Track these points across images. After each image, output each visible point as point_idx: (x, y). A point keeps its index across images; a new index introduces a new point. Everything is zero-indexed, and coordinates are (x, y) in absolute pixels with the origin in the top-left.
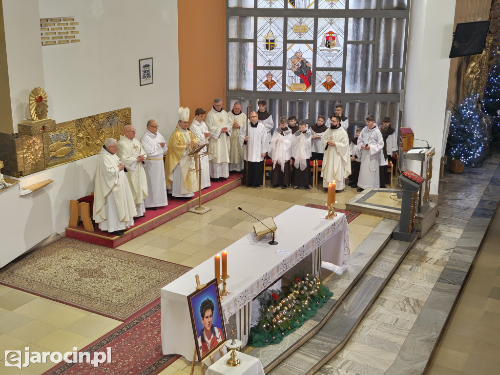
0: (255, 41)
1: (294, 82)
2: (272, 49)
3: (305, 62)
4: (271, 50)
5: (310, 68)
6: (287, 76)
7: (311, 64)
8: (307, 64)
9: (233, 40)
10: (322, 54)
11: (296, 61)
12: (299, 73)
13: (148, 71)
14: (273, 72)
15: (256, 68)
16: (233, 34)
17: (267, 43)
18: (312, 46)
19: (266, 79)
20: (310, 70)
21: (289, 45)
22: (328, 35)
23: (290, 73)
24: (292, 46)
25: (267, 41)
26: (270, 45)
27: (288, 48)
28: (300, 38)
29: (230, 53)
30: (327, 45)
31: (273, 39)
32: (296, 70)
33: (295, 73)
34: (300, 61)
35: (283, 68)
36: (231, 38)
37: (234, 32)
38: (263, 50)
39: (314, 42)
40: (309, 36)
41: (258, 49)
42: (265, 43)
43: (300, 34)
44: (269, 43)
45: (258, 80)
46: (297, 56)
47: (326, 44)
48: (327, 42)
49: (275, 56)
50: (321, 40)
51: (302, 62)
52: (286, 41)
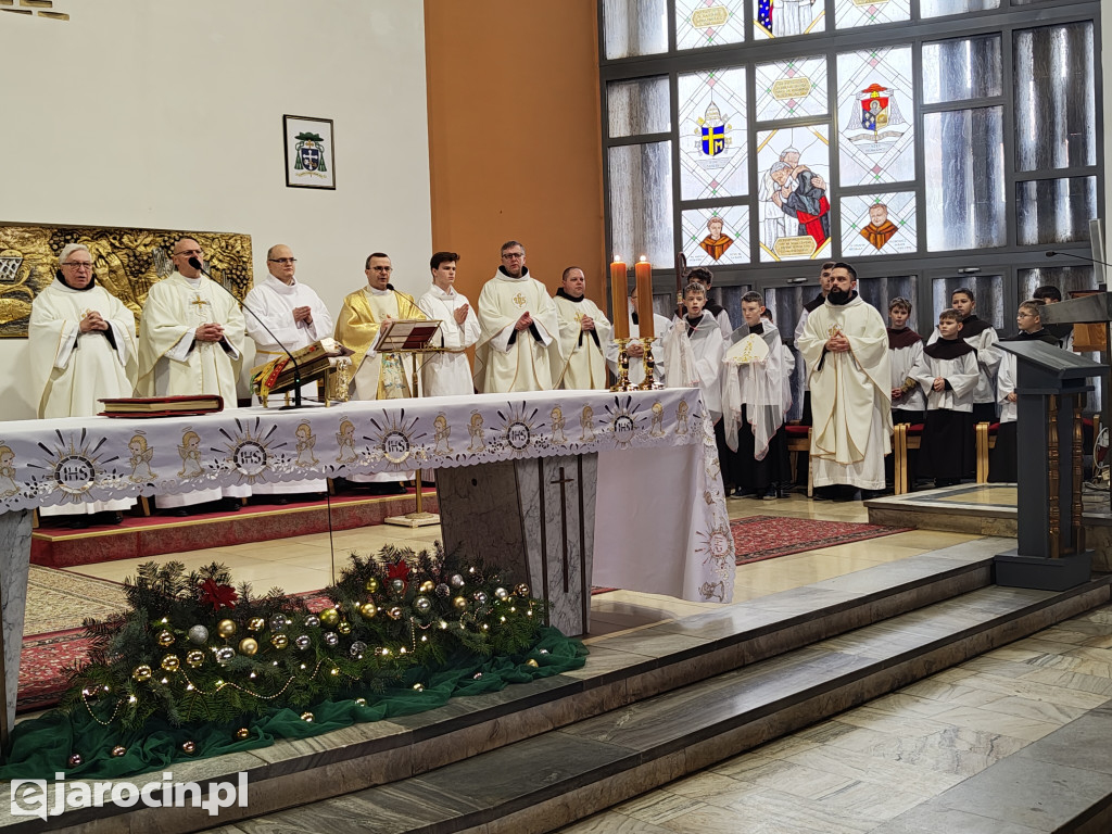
0: (674, 136)
1: (781, 235)
2: (720, 151)
3: (807, 175)
4: (715, 154)
5: (823, 191)
6: (761, 218)
7: (827, 179)
8: (814, 181)
9: (621, 142)
10: (854, 150)
11: (785, 177)
12: (794, 208)
13: (315, 152)
14: (723, 212)
15: (680, 206)
16: (619, 127)
17: (706, 138)
18: (824, 129)
19: (707, 233)
20: (823, 198)
21: (761, 136)
22: (867, 96)
23: (769, 210)
24: (770, 138)
25: (705, 131)
26: (713, 139)
27: (759, 143)
28: (792, 111)
29: (615, 176)
30: (867, 124)
31: (720, 124)
32: (785, 201)
33: (785, 208)
34: (795, 174)
35: (751, 200)
36: (616, 136)
37: (622, 121)
38: (696, 156)
39: (830, 118)
40: (817, 104)
41: (682, 155)
42: (700, 138)
43: (791, 105)
44: (711, 137)
45: (685, 238)
46: (786, 162)
47: (864, 121)
48: (867, 115)
49: (728, 168)
50: (848, 110)
51: (801, 176)
52: (754, 127)
